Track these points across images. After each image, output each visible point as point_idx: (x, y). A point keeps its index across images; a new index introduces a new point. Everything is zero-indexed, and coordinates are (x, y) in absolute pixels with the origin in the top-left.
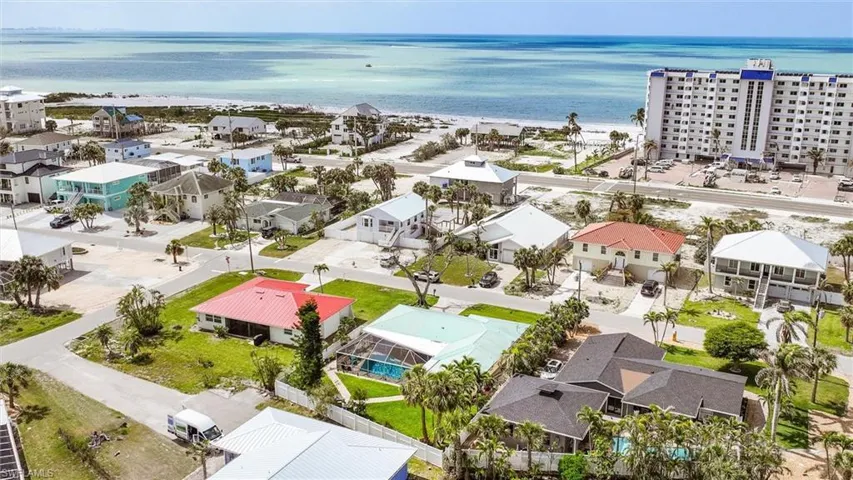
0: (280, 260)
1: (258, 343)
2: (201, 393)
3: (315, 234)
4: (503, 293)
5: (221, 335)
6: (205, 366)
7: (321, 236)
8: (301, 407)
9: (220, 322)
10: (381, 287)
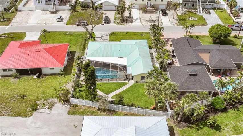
0: (8, 27)
1: (39, 77)
2: (34, 114)
3: (13, 9)
4: (115, 25)
5: (16, 77)
6: (22, 98)
7: (17, 10)
8: (88, 107)
9: (12, 71)
10: (66, 32)
